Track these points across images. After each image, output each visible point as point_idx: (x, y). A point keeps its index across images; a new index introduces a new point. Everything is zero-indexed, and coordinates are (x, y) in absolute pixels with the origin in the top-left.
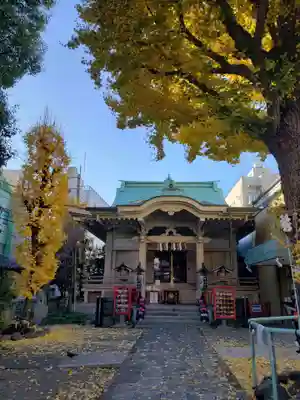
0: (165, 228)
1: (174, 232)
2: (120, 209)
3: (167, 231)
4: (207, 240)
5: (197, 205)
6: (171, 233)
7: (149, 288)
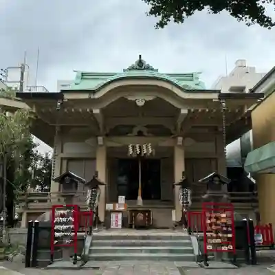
1: (145, 130)
3: (135, 131)
4: (190, 141)
6: (140, 134)
7: (110, 207)
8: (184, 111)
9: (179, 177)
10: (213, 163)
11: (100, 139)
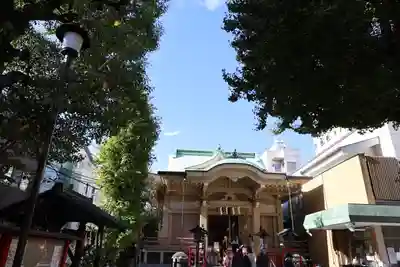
0: (225, 193)
1: (233, 197)
2: (189, 174)
3: (227, 196)
4: (263, 205)
5: (260, 173)
6: (229, 199)
8: (263, 186)
9: (257, 230)
10: (274, 220)
11: (205, 202)
